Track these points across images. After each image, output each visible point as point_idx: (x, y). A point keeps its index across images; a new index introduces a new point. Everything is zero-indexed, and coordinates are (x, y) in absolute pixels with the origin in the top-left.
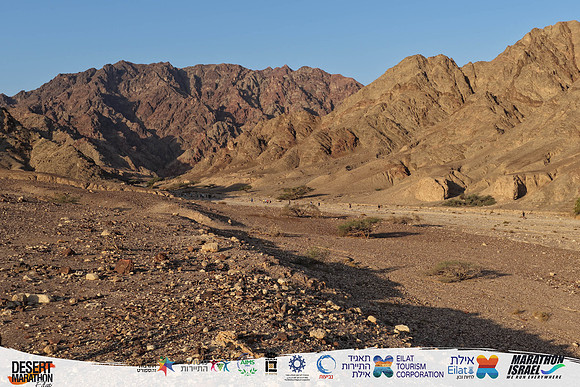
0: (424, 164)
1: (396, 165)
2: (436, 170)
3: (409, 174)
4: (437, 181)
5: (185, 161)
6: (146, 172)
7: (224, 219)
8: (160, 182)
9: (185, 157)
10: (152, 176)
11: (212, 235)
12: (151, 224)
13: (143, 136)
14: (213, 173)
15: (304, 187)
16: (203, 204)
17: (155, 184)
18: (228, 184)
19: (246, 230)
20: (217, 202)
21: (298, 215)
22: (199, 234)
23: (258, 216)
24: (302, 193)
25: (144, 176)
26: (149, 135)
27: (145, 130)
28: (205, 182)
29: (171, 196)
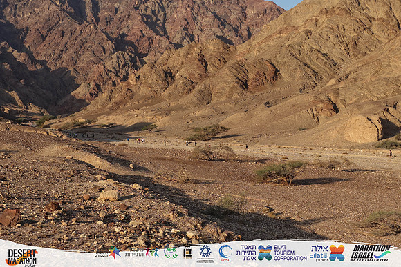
0: (354, 100)
1: (322, 101)
2: (368, 107)
3: (337, 111)
4: (369, 120)
5: (80, 96)
6: (35, 109)
7: (125, 163)
8: (52, 121)
9: (80, 92)
10: (42, 114)
11: (111, 182)
12: (42, 168)
13: (31, 68)
14: (112, 110)
15: (217, 126)
16: (101, 146)
17: (46, 123)
18: (129, 123)
19: (150, 176)
20: (117, 143)
21: (210, 158)
22: (96, 180)
23: (164, 159)
24: (214, 133)
25: (33, 114)
26: (39, 67)
27: (34, 61)
28: (103, 121)
29: (64, 137)
